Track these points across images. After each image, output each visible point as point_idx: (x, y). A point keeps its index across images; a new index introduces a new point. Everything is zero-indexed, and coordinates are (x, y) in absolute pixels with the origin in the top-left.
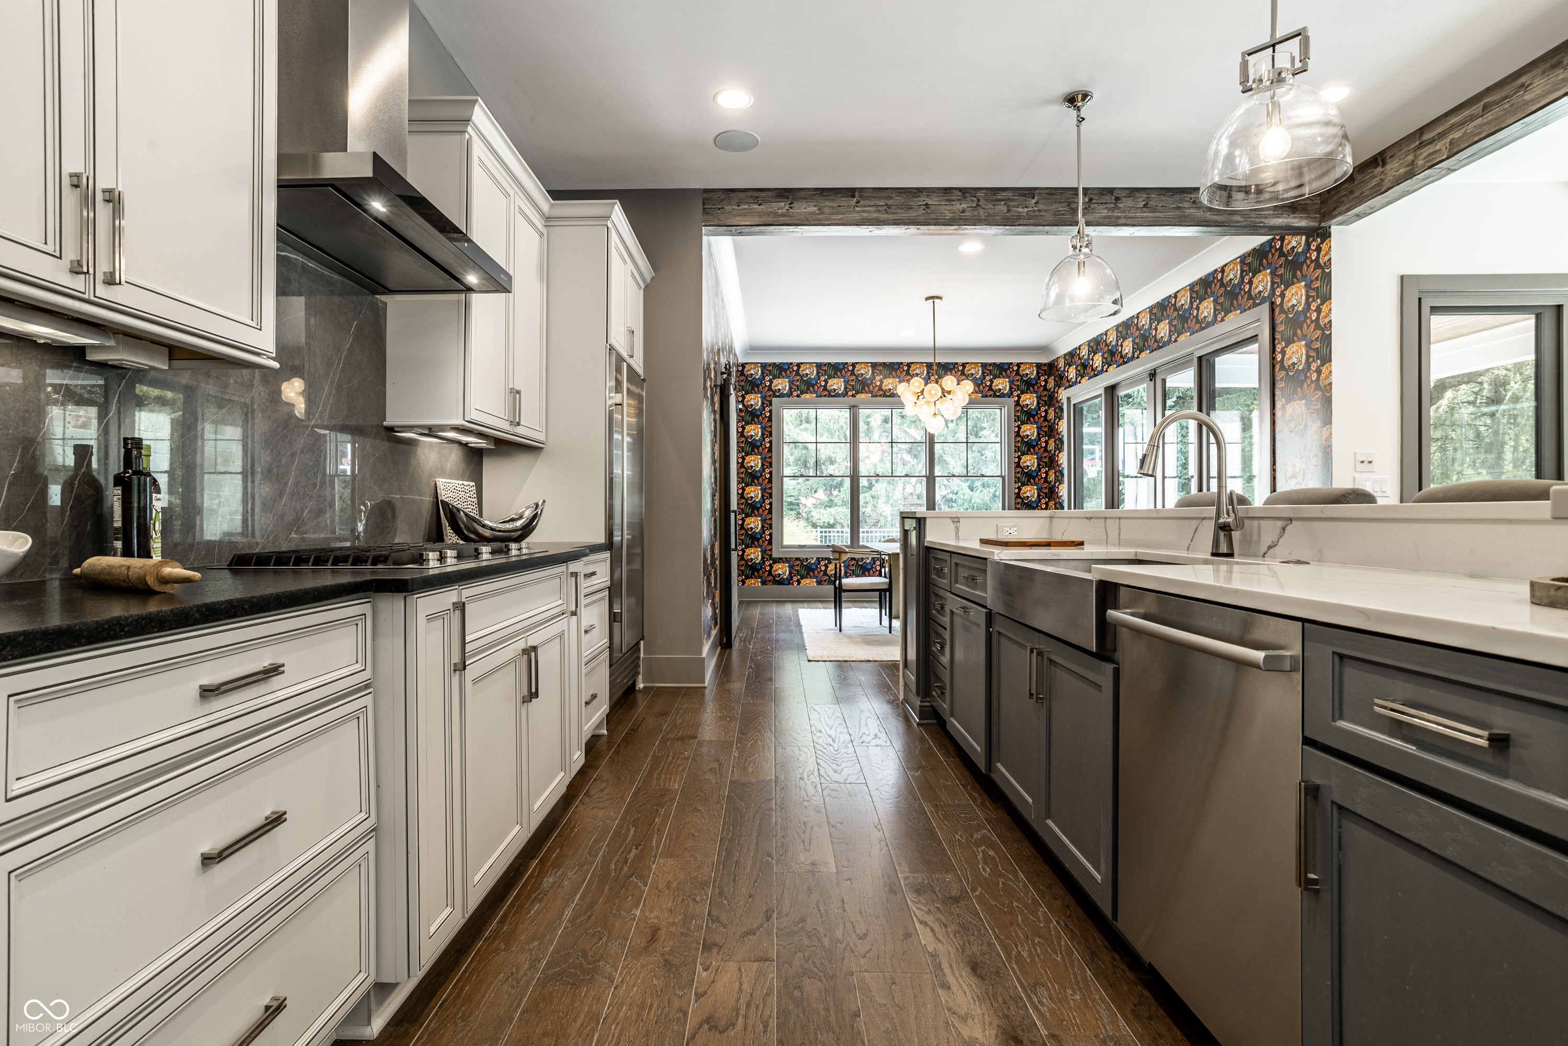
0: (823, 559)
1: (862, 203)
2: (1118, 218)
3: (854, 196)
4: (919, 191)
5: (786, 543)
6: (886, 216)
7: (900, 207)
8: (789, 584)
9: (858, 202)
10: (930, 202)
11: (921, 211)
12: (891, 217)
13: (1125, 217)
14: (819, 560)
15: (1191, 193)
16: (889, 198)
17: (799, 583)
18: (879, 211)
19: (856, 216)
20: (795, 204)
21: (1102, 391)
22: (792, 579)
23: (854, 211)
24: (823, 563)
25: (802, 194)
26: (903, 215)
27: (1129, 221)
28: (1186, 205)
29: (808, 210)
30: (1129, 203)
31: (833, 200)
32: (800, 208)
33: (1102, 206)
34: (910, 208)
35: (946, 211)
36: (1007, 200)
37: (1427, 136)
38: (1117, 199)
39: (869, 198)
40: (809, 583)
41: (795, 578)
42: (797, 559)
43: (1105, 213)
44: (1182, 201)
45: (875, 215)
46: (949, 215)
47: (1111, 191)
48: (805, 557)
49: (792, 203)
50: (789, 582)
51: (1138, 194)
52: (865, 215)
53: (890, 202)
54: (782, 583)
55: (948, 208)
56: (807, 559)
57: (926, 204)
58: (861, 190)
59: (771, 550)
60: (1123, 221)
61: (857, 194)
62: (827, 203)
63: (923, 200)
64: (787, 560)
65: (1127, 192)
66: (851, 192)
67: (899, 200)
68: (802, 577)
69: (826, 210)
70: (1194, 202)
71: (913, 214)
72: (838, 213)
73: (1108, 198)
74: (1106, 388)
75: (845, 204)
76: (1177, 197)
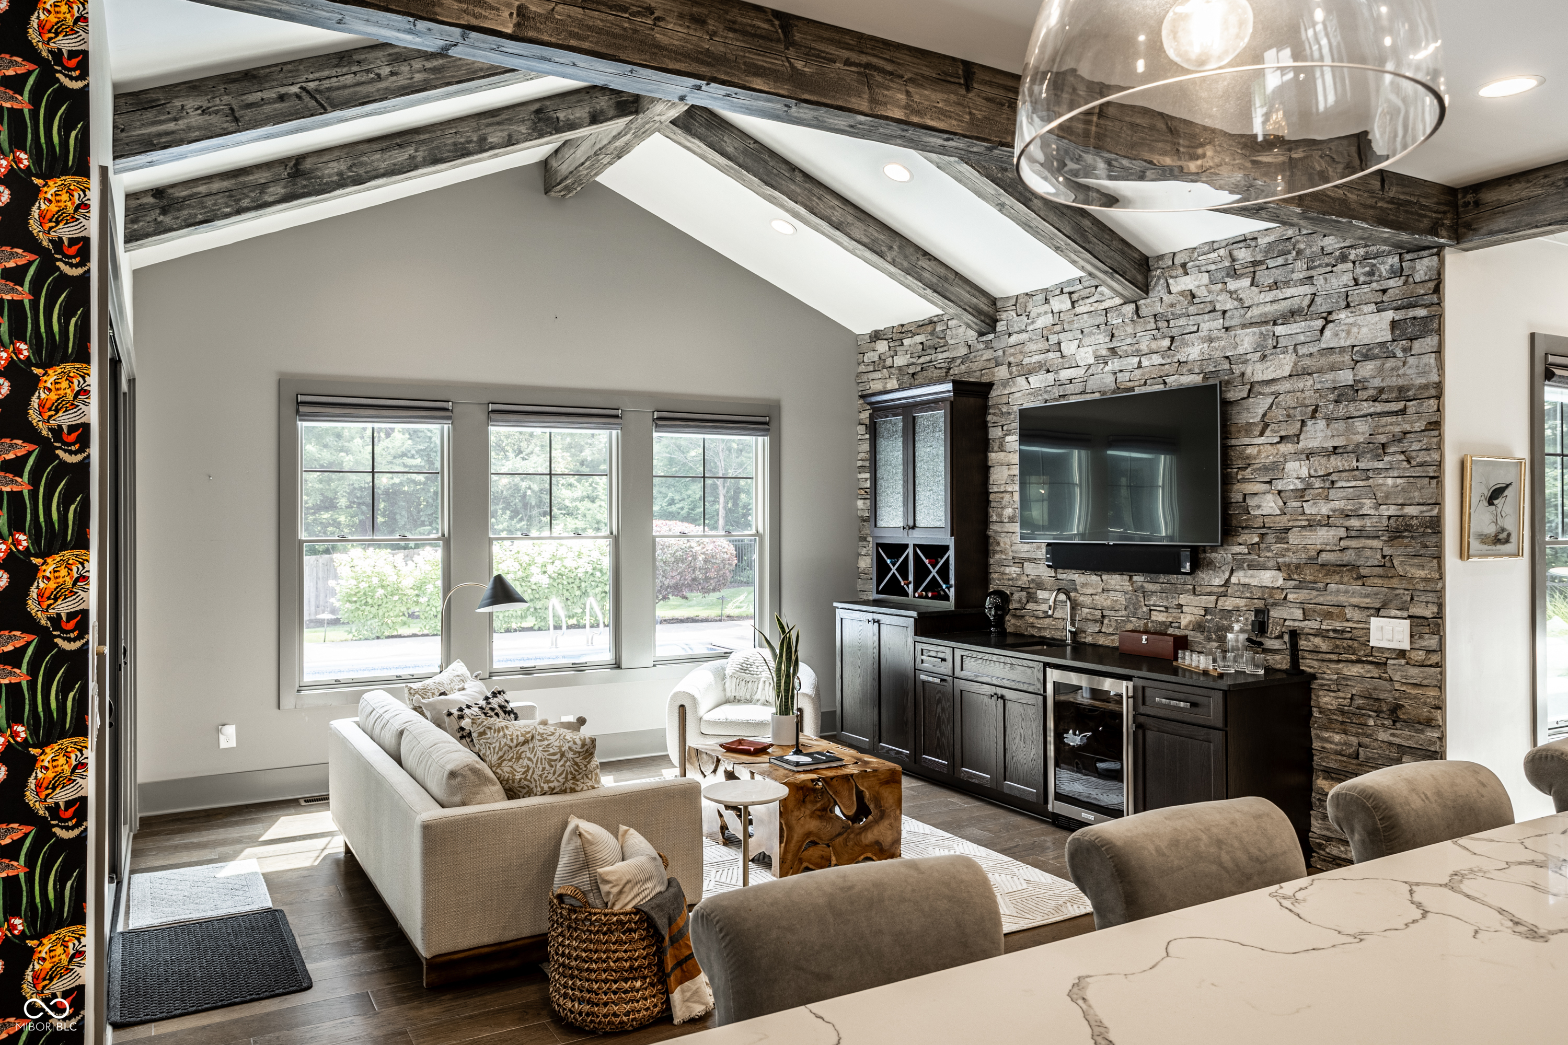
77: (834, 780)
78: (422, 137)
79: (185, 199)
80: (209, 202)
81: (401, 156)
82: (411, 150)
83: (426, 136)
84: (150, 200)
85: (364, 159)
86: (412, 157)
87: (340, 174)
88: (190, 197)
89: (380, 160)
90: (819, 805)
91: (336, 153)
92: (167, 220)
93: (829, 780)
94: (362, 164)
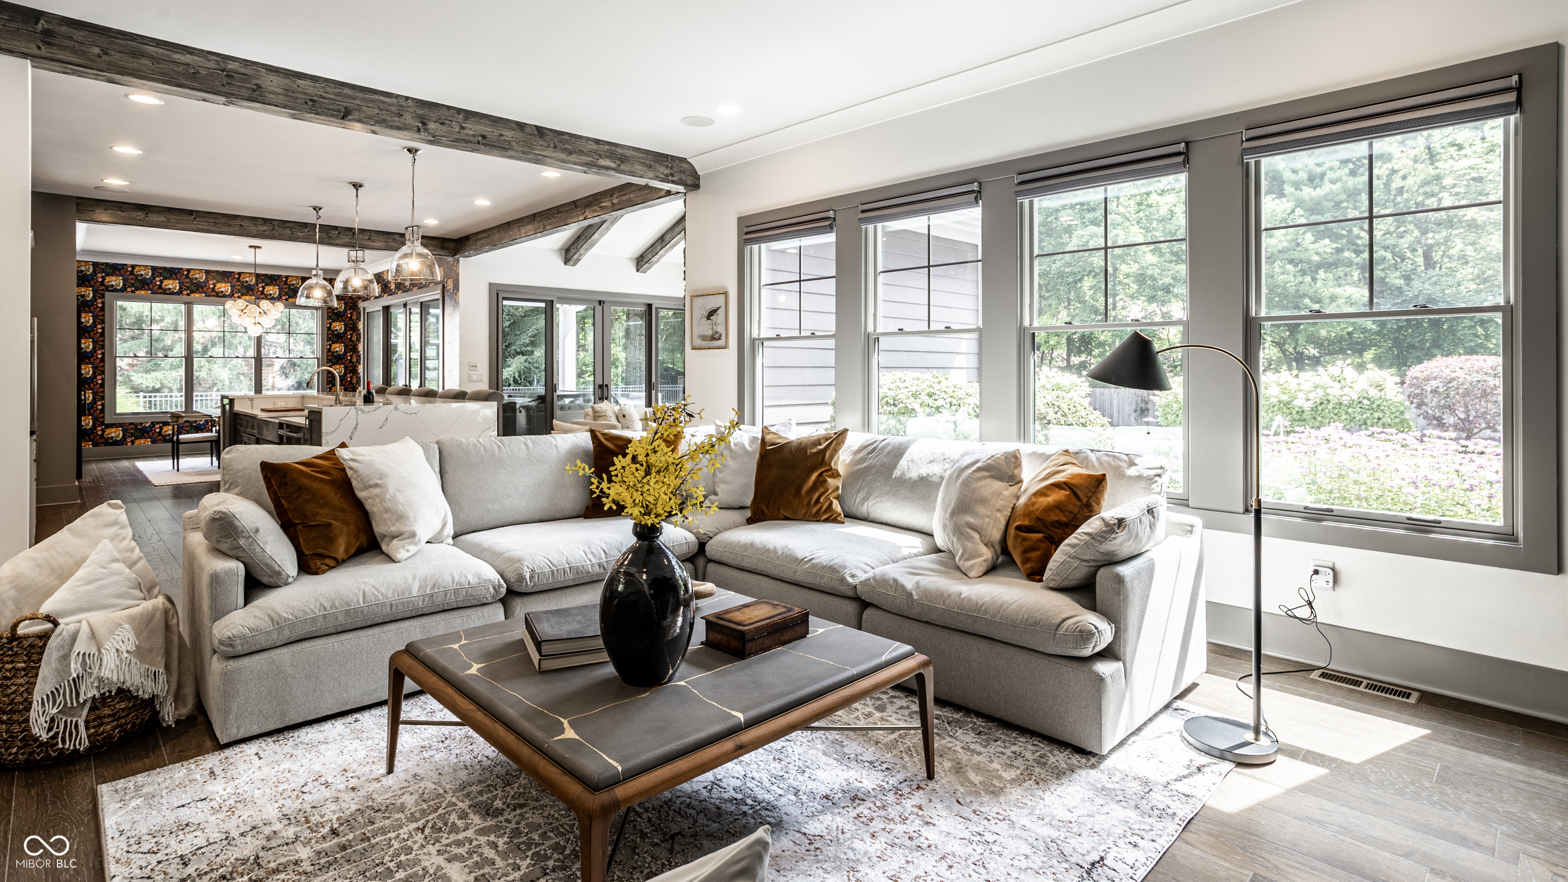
0: (158, 423)
1: (198, 219)
2: (351, 243)
3: (192, 215)
4: (236, 217)
5: (118, 411)
7: (224, 224)
8: (122, 444)
9: (195, 219)
10: (243, 224)
11: (237, 228)
12: (218, 229)
14: (153, 424)
15: (392, 235)
16: (219, 218)
17: (133, 442)
18: (209, 225)
19: (195, 227)
20: (149, 214)
21: (381, 308)
22: (125, 439)
23: (192, 223)
24: (157, 426)
25: (155, 209)
26: (225, 229)
28: (390, 240)
31: (180, 215)
32: (153, 217)
33: (346, 236)
34: (230, 226)
35: (253, 230)
36: (291, 228)
37: (479, 237)
38: (354, 233)
39: (202, 217)
40: (145, 443)
41: (129, 440)
42: (131, 424)
43: (347, 240)
44: (388, 238)
46: (255, 232)
47: (351, 229)
48: (139, 421)
49: (147, 214)
50: (122, 442)
51: (364, 232)
52: (201, 226)
53: (216, 221)
54: (115, 443)
56: (141, 424)
57: (241, 225)
58: (198, 211)
59: (103, 417)
61: (195, 214)
62: (173, 217)
63: (239, 222)
64: (120, 425)
65: (360, 230)
66: (190, 212)
67: (223, 220)
68: (137, 438)
69: (172, 220)
70: (394, 240)
71: (232, 229)
73: (350, 233)
74: (384, 307)
75: (186, 218)
76: (385, 236)
79: (644, 256)
80: (647, 256)
84: (639, 259)
92: (642, 263)
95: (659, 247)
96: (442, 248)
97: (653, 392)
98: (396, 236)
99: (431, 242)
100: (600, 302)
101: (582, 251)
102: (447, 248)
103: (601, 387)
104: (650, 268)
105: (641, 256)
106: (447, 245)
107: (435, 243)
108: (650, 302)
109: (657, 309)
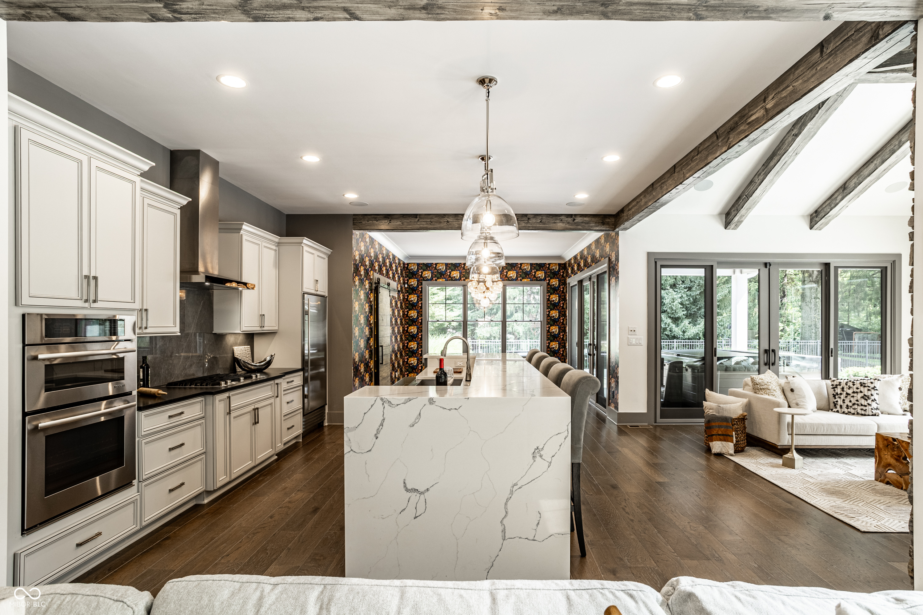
1: (420, 220)
2: (529, 227)
3: (417, 218)
4: (444, 215)
6: (430, 226)
7: (436, 222)
9: (419, 220)
10: (449, 220)
11: (445, 224)
12: (432, 226)
13: (532, 227)
15: (560, 216)
16: (432, 218)
18: (427, 224)
19: (418, 226)
20: (392, 221)
21: (576, 283)
23: (417, 224)
25: (395, 217)
26: (438, 225)
27: (533, 228)
28: (558, 221)
29: (398, 223)
30: (533, 220)
31: (408, 219)
32: (394, 223)
33: (522, 222)
34: (440, 223)
38: (529, 219)
39: (423, 218)
43: (526, 224)
44: (556, 219)
45: (425, 226)
47: (526, 215)
49: (390, 221)
51: (537, 217)
52: (421, 226)
53: (432, 220)
55: (457, 222)
57: (447, 221)
58: (420, 215)
60: (531, 228)
61: (418, 217)
62: (405, 221)
63: (446, 219)
65: (533, 216)
66: (415, 216)
67: (436, 219)
69: (405, 223)
70: (561, 220)
71: (442, 225)
72: (410, 225)
73: (525, 218)
74: (578, 281)
75: (413, 221)
76: (554, 218)
77: (904, 443)
78: (879, 154)
79: (821, 211)
80: (825, 209)
81: (872, 166)
82: (875, 162)
83: (881, 153)
84: (814, 215)
85: (862, 173)
86: (875, 164)
87: (855, 183)
88: (822, 209)
89: (866, 172)
90: (895, 452)
91: (854, 176)
92: (817, 219)
93: (901, 442)
94: (861, 176)
95: (840, 197)
96: (603, 224)
97: (832, 359)
98: (563, 217)
99: (593, 219)
100: (766, 265)
101: (743, 211)
102: (608, 224)
103: (766, 351)
104: (827, 224)
105: (816, 212)
106: (607, 220)
107: (596, 219)
108: (827, 261)
109: (836, 268)
